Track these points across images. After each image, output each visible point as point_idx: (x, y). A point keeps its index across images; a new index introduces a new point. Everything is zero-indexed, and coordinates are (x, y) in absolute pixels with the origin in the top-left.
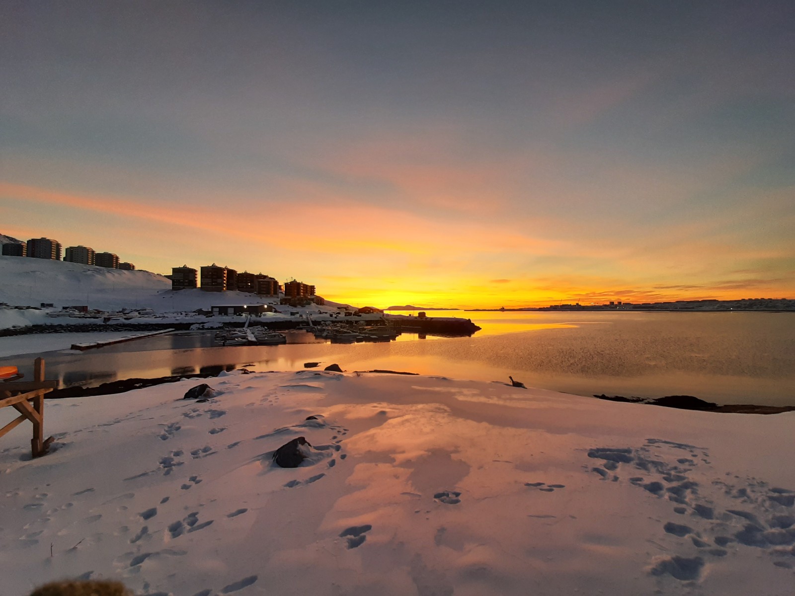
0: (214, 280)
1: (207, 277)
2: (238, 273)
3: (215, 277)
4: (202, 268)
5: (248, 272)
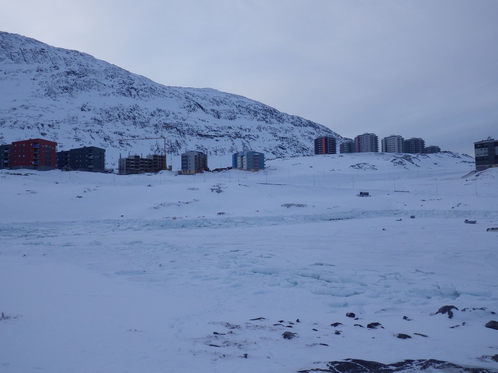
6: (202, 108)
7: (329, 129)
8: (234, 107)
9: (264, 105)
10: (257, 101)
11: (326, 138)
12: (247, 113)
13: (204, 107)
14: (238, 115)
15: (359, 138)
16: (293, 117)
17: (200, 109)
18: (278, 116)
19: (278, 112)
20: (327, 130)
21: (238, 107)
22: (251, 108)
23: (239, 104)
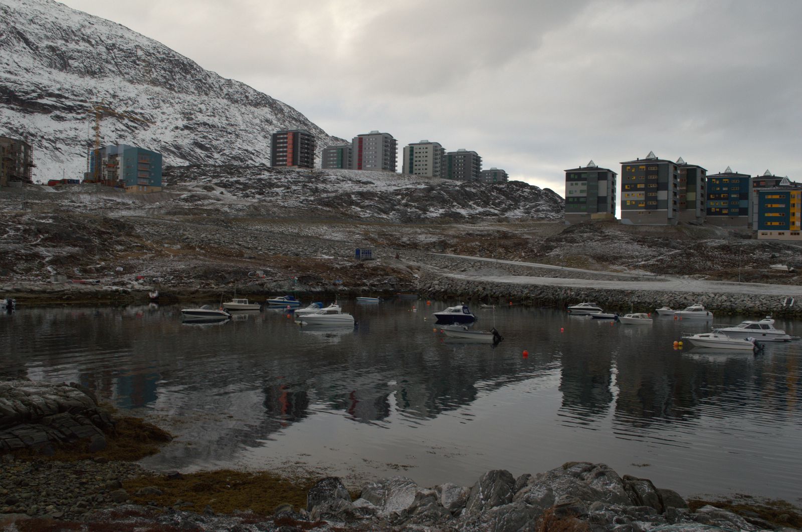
0: (650, 194)
1: (633, 188)
2: (708, 174)
3: (654, 186)
4: (625, 166)
5: (734, 172)
7: (303, 116)
8: (102, 49)
9: (170, 51)
10: (153, 40)
11: (295, 134)
12: (130, 64)
14: (110, 66)
15: (360, 139)
16: (229, 83)
18: (199, 77)
19: (198, 70)
20: (299, 118)
21: (110, 48)
22: (140, 53)
23: (113, 41)
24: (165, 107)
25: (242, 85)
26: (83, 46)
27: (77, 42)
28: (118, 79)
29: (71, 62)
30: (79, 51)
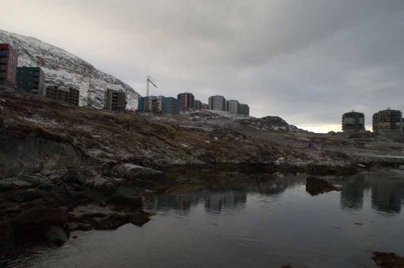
6: (28, 54)
8: (58, 59)
9: (83, 61)
10: (76, 56)
12: (69, 65)
13: (30, 53)
14: (61, 66)
16: (106, 75)
17: (27, 55)
18: (95, 71)
19: (94, 69)
21: (61, 58)
22: (72, 61)
23: (62, 56)
24: (83, 83)
25: (110, 76)
26: (50, 57)
27: (48, 56)
28: (64, 71)
29: (46, 63)
30: (49, 59)
